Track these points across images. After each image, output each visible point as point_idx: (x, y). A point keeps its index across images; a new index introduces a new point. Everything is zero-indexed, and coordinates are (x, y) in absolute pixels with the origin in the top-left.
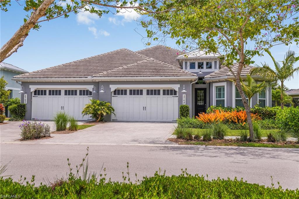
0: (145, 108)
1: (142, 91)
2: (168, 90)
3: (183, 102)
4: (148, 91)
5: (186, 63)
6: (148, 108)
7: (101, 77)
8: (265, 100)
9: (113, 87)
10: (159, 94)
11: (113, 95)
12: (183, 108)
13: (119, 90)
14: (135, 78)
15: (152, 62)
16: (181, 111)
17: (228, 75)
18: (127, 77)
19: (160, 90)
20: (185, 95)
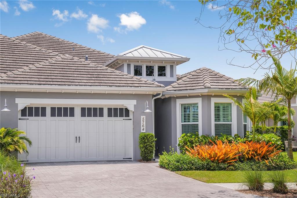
0: (78, 139)
1: (72, 109)
2: (116, 109)
3: (142, 128)
4: (83, 109)
5: (129, 65)
6: (83, 139)
9: (22, 103)
10: (101, 115)
11: (20, 116)
12: (148, 137)
13: (30, 109)
15: (71, 61)
17: (208, 88)
19: (103, 108)
20: (145, 116)
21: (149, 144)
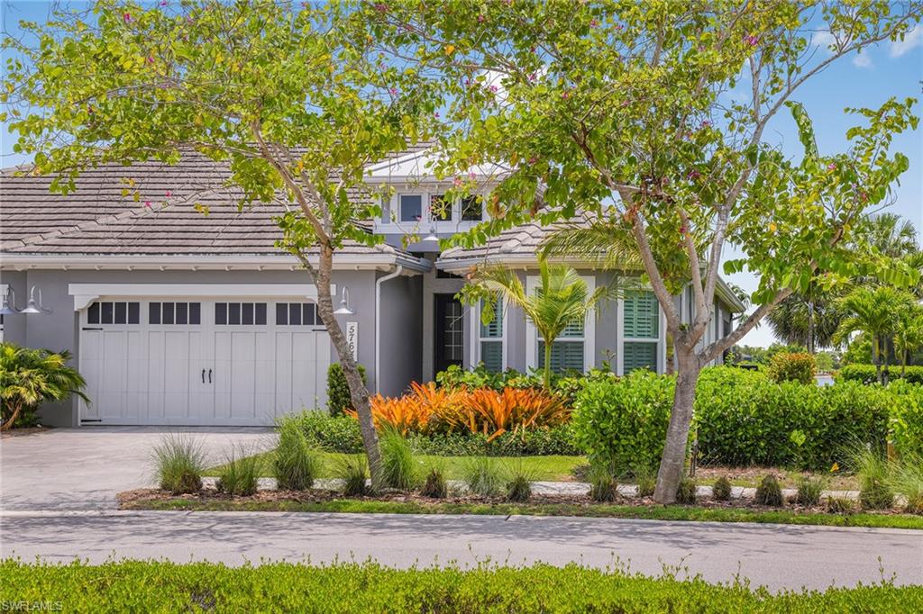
1: (196, 307)
2: (295, 307)
4: (220, 307)
6: (219, 375)
7: (31, 253)
8: (656, 344)
9: (82, 295)
10: (262, 320)
11: (84, 321)
13: (107, 306)
14: (165, 259)
16: (332, 386)
17: (504, 253)
18: (132, 253)
19: (265, 304)
20: (356, 323)
21: (342, 390)
